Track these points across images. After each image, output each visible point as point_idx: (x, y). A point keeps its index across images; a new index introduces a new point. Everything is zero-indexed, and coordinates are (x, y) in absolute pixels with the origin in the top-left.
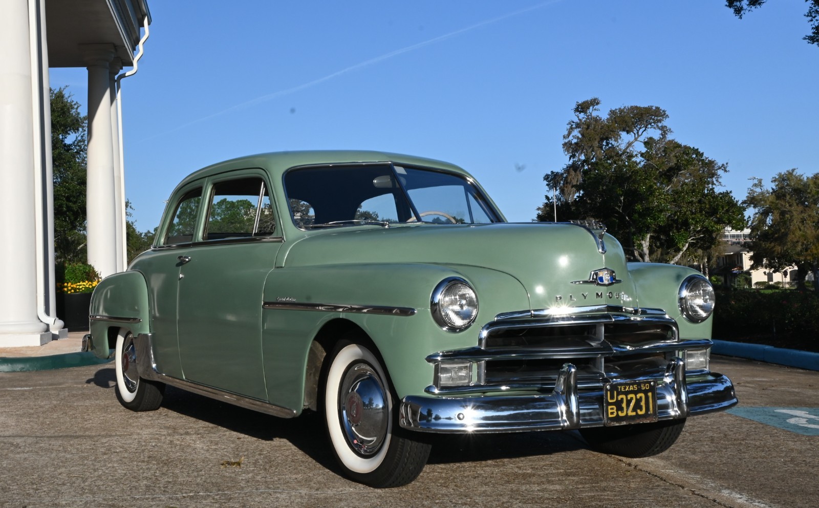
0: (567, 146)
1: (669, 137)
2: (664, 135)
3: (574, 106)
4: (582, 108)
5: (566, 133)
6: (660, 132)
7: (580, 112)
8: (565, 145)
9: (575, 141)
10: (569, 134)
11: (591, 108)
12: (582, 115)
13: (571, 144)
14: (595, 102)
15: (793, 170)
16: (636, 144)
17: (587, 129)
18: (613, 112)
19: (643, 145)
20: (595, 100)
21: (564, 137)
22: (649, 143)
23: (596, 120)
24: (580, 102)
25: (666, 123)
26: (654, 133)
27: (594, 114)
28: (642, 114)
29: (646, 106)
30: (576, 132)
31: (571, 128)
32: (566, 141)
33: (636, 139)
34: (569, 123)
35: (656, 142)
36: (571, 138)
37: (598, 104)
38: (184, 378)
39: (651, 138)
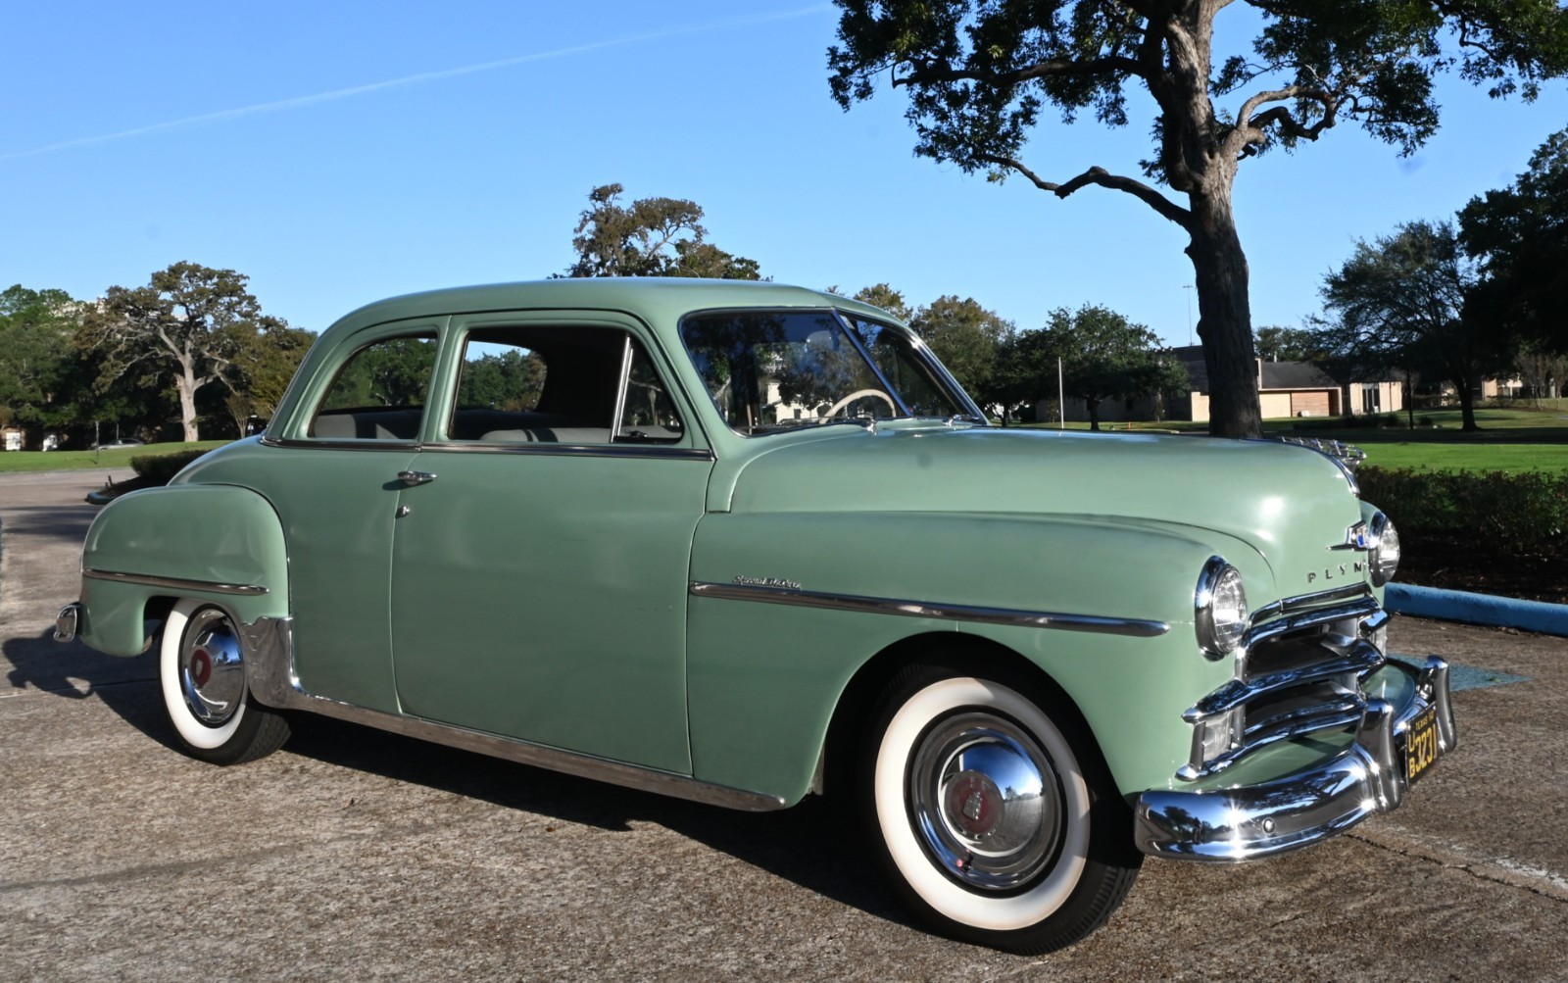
0: (579, 243)
1: (706, 240)
2: (699, 235)
3: (590, 192)
4: (600, 194)
5: (578, 225)
6: (694, 233)
7: (597, 200)
8: (576, 241)
9: (589, 237)
10: (581, 229)
11: (611, 196)
12: (599, 205)
13: (584, 241)
14: (616, 189)
15: (835, 288)
16: (664, 246)
17: (606, 222)
18: (637, 204)
19: (673, 248)
20: (617, 185)
21: (575, 231)
22: (681, 246)
23: (617, 211)
24: (598, 187)
25: (700, 222)
26: (686, 234)
27: (615, 204)
28: (674, 209)
29: (679, 199)
30: (591, 226)
31: (585, 220)
32: (578, 235)
33: (665, 240)
34: (583, 213)
35: (691, 245)
36: (584, 232)
37: (620, 191)
38: (400, 711)
39: (684, 240)
